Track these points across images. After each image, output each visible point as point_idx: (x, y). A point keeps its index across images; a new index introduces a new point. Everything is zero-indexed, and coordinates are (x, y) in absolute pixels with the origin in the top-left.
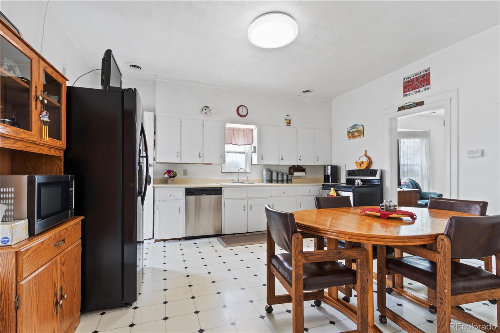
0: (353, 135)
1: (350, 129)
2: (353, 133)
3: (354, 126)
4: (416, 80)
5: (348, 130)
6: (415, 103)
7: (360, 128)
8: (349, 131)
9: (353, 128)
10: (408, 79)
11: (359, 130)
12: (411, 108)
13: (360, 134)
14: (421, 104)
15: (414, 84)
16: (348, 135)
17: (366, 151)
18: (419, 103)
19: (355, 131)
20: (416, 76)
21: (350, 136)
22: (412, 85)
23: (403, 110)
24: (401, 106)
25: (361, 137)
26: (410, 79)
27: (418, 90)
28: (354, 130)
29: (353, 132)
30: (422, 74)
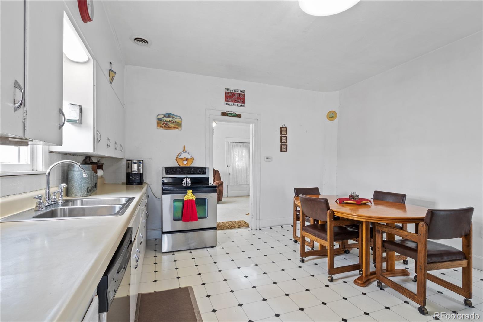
0: (166, 125)
1: (162, 116)
2: (166, 123)
3: (169, 115)
4: (235, 95)
5: (159, 117)
6: (235, 114)
7: (177, 119)
8: (160, 119)
9: (168, 117)
10: (228, 91)
11: (175, 121)
12: (233, 117)
13: (177, 126)
14: (239, 116)
15: (234, 98)
16: (158, 123)
17: (184, 146)
18: (239, 115)
19: (170, 121)
20: (235, 92)
21: (162, 125)
22: (232, 97)
23: (226, 116)
24: (224, 112)
25: (177, 129)
26: (230, 91)
27: (236, 104)
28: (169, 119)
29: (166, 121)
30: (239, 92)
